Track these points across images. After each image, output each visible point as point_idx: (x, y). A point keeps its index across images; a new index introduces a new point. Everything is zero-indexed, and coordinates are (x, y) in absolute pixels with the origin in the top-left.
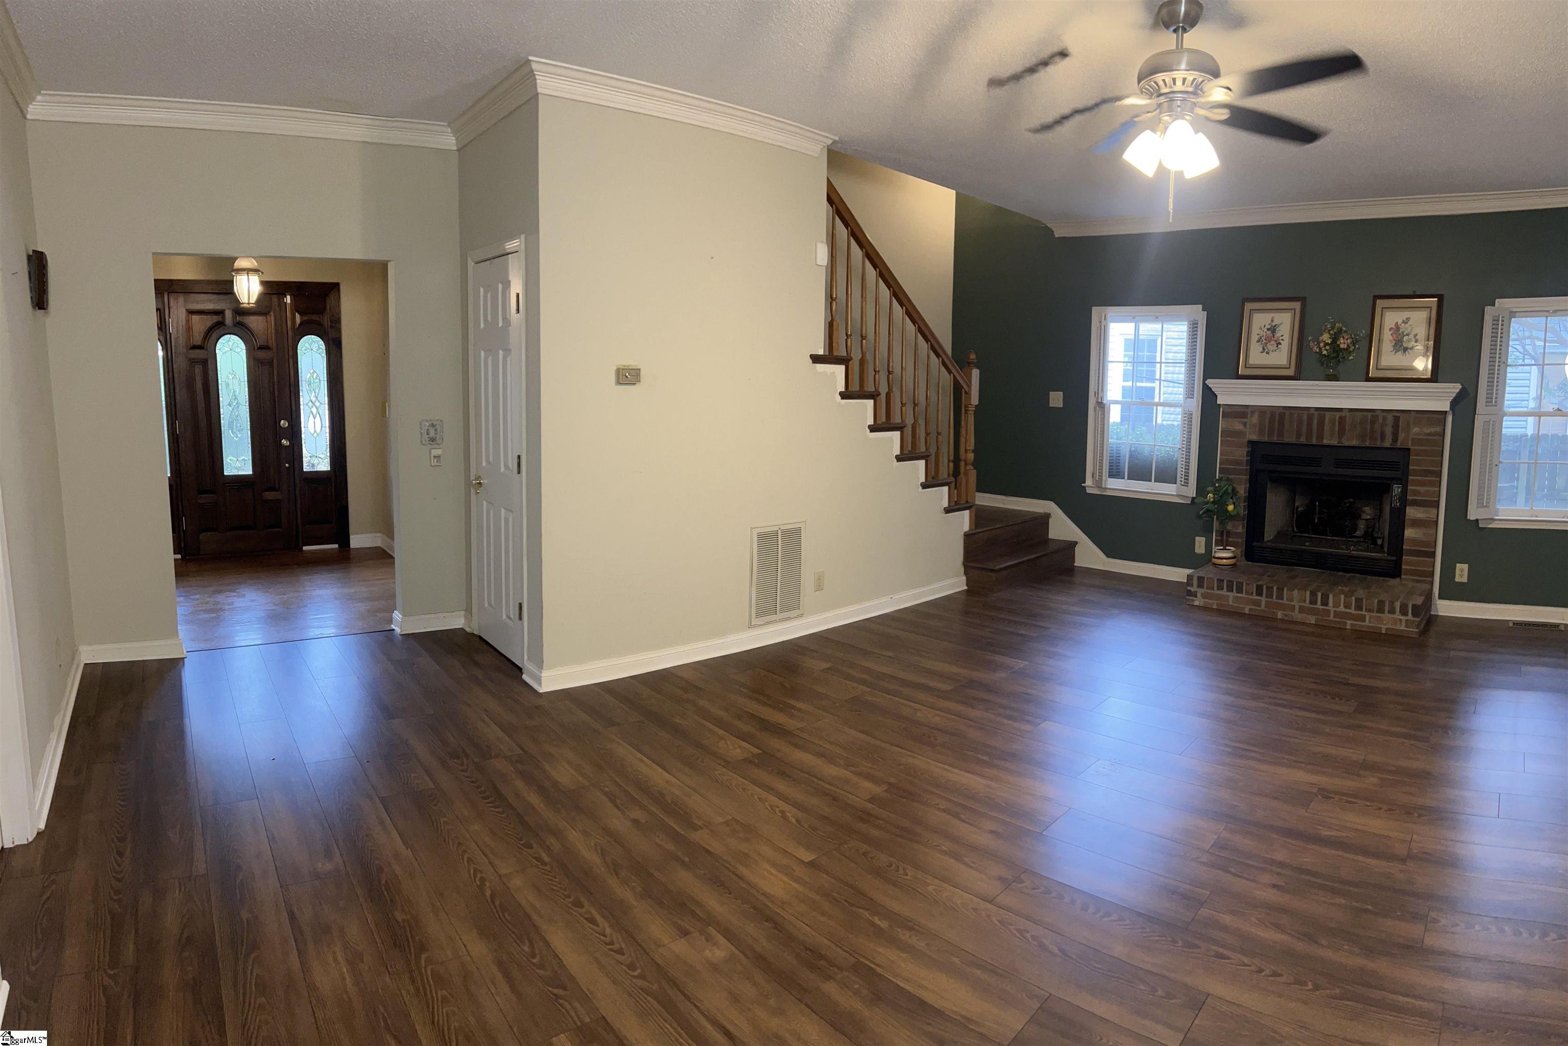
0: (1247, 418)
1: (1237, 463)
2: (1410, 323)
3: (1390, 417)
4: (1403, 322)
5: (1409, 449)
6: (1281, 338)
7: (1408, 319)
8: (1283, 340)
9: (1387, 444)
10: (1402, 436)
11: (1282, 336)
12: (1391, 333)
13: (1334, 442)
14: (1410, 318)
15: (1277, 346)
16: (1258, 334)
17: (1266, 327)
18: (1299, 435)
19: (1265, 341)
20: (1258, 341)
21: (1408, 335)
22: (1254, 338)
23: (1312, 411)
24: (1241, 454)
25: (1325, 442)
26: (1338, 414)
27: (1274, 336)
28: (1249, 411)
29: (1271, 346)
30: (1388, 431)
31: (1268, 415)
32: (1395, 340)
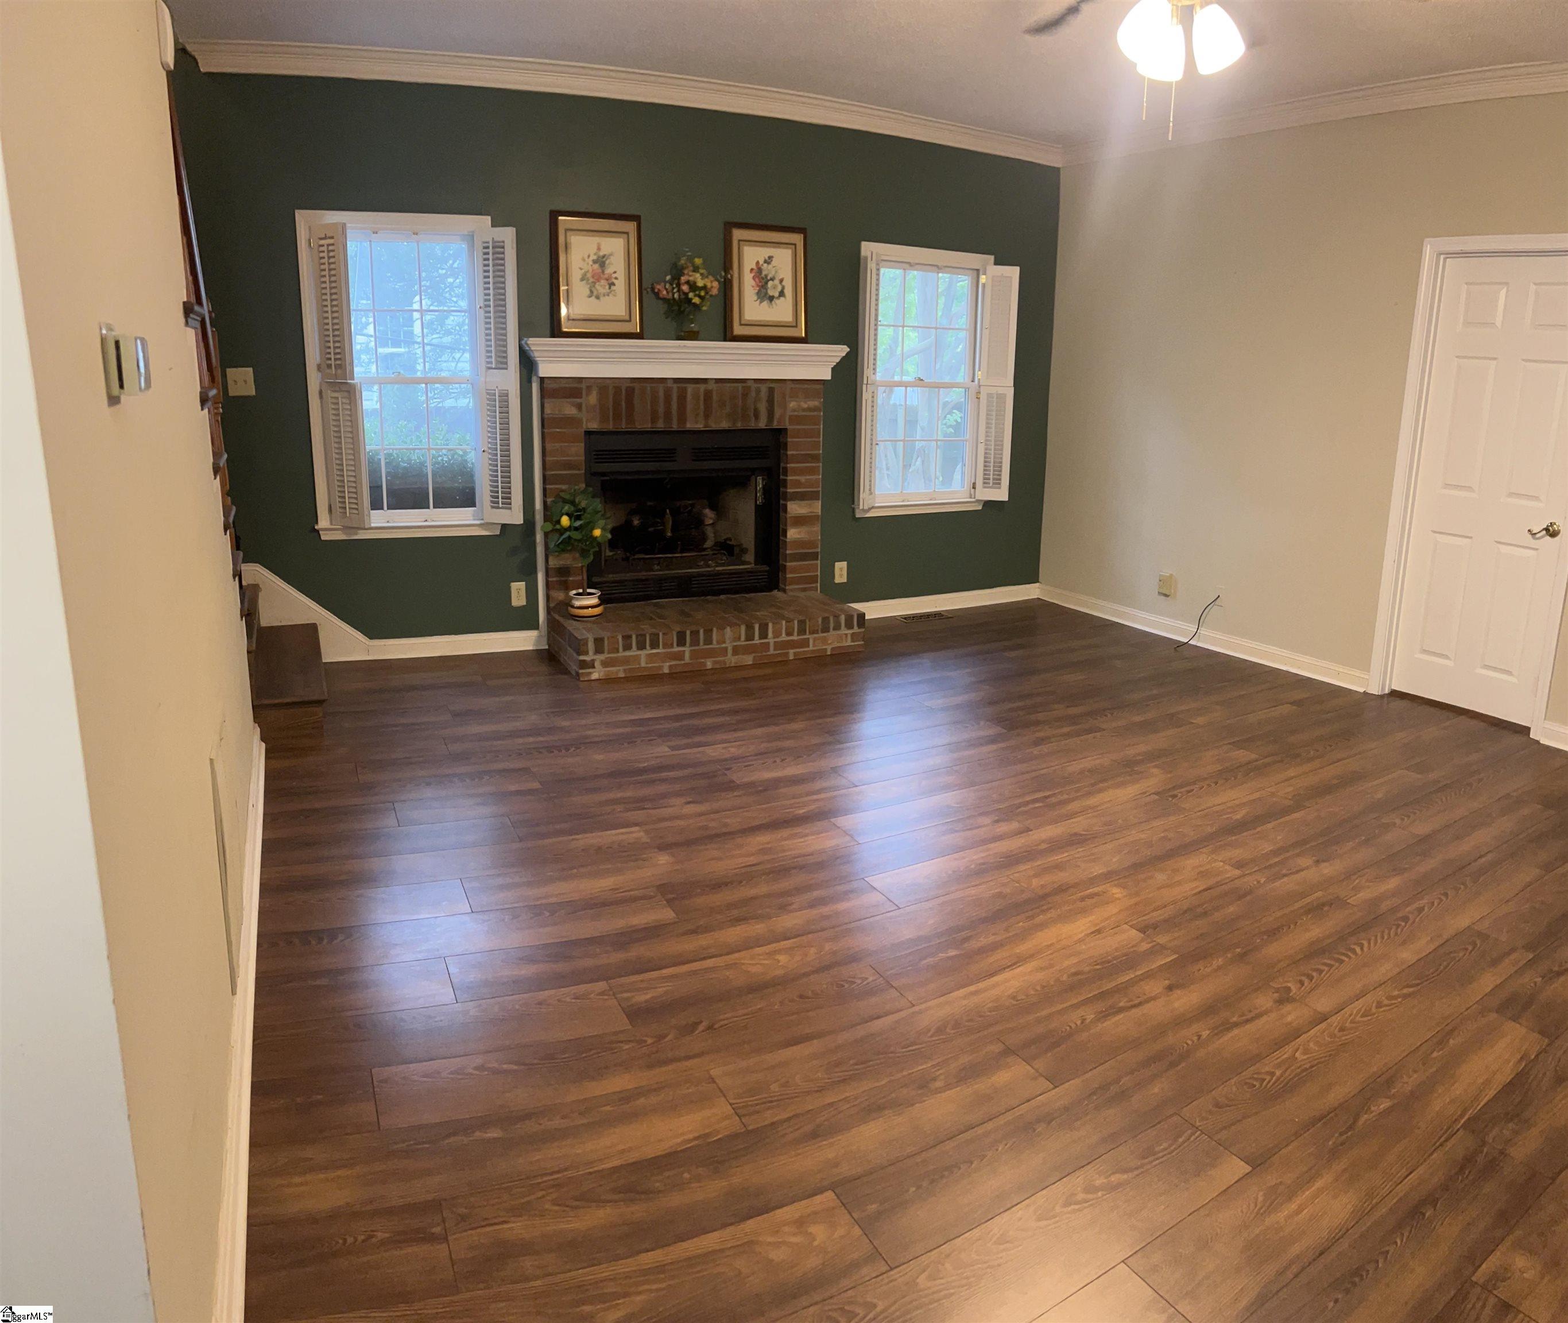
0: (581, 398)
1: (569, 465)
2: (774, 263)
3: (764, 389)
4: (765, 262)
5: (786, 429)
6: (614, 275)
7: (770, 258)
8: (616, 278)
9: (762, 424)
10: (778, 412)
11: (615, 272)
12: (753, 275)
13: (700, 426)
14: (772, 257)
15: (610, 288)
16: (581, 269)
17: (591, 258)
18: (654, 420)
19: (591, 280)
20: (582, 280)
21: (772, 279)
22: (576, 275)
23: (670, 384)
24: (577, 451)
25: (689, 426)
26: (702, 387)
27: (603, 272)
28: (584, 386)
29: (601, 287)
30: (763, 407)
31: (611, 392)
32: (758, 286)
